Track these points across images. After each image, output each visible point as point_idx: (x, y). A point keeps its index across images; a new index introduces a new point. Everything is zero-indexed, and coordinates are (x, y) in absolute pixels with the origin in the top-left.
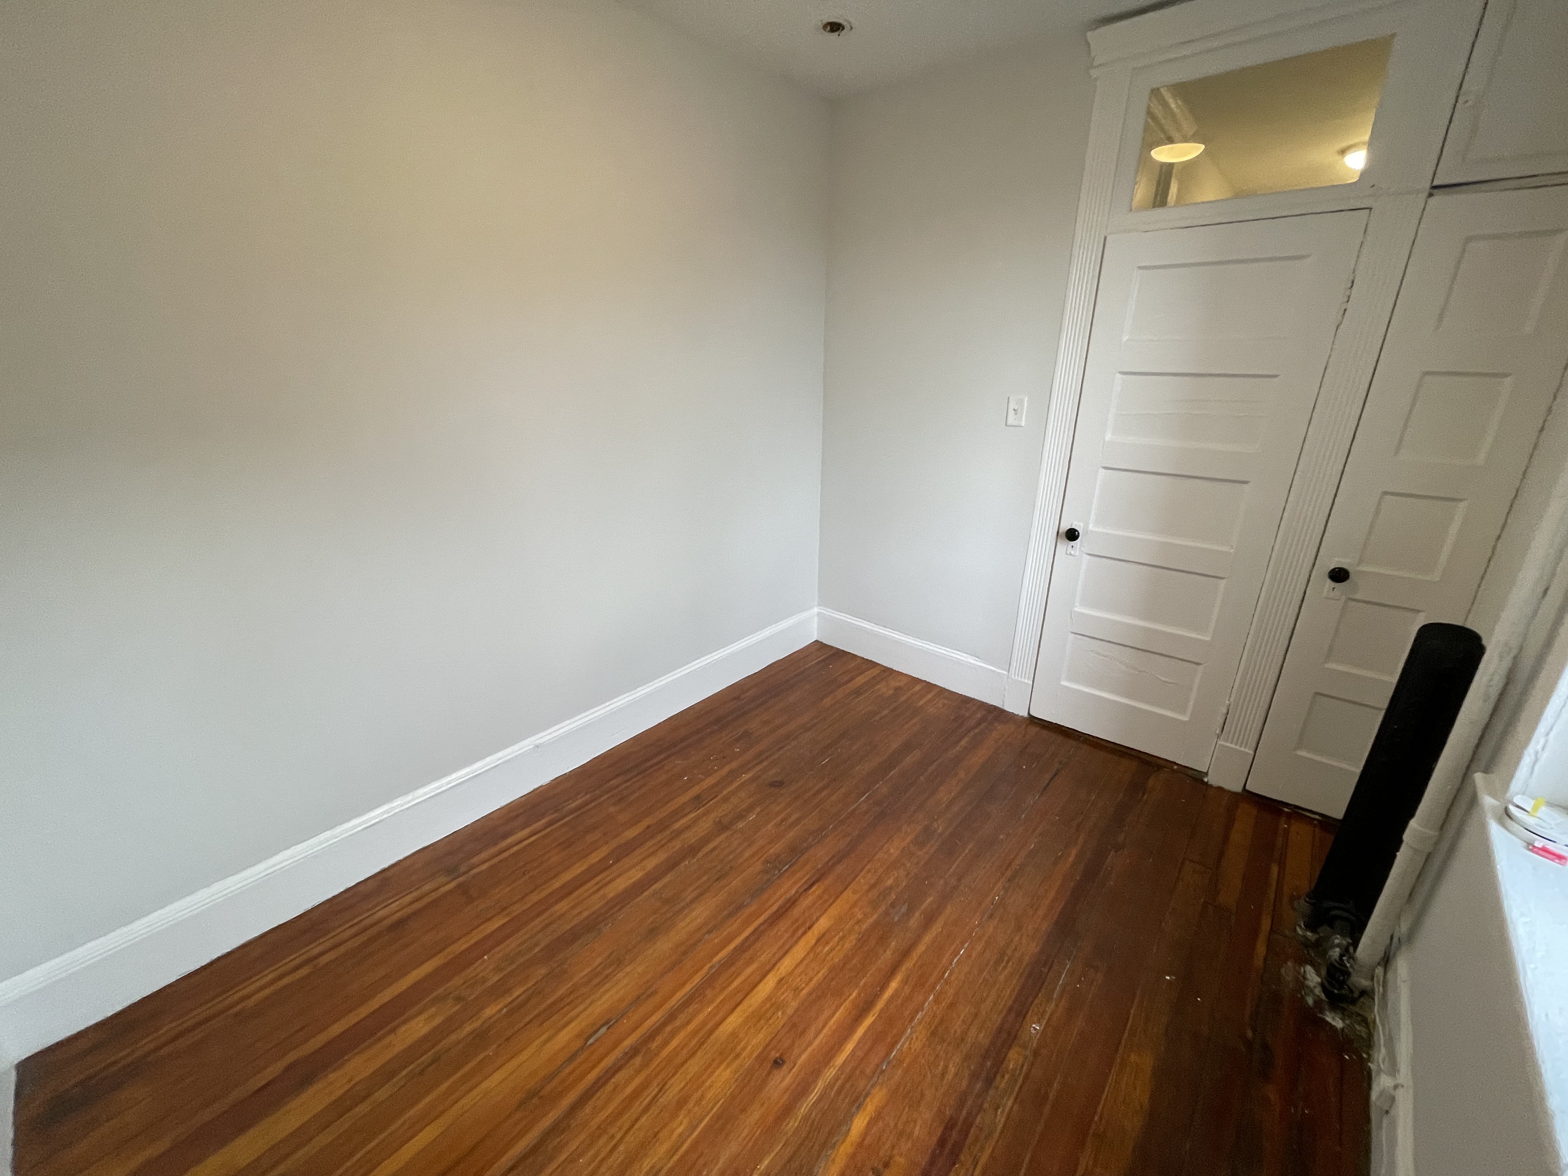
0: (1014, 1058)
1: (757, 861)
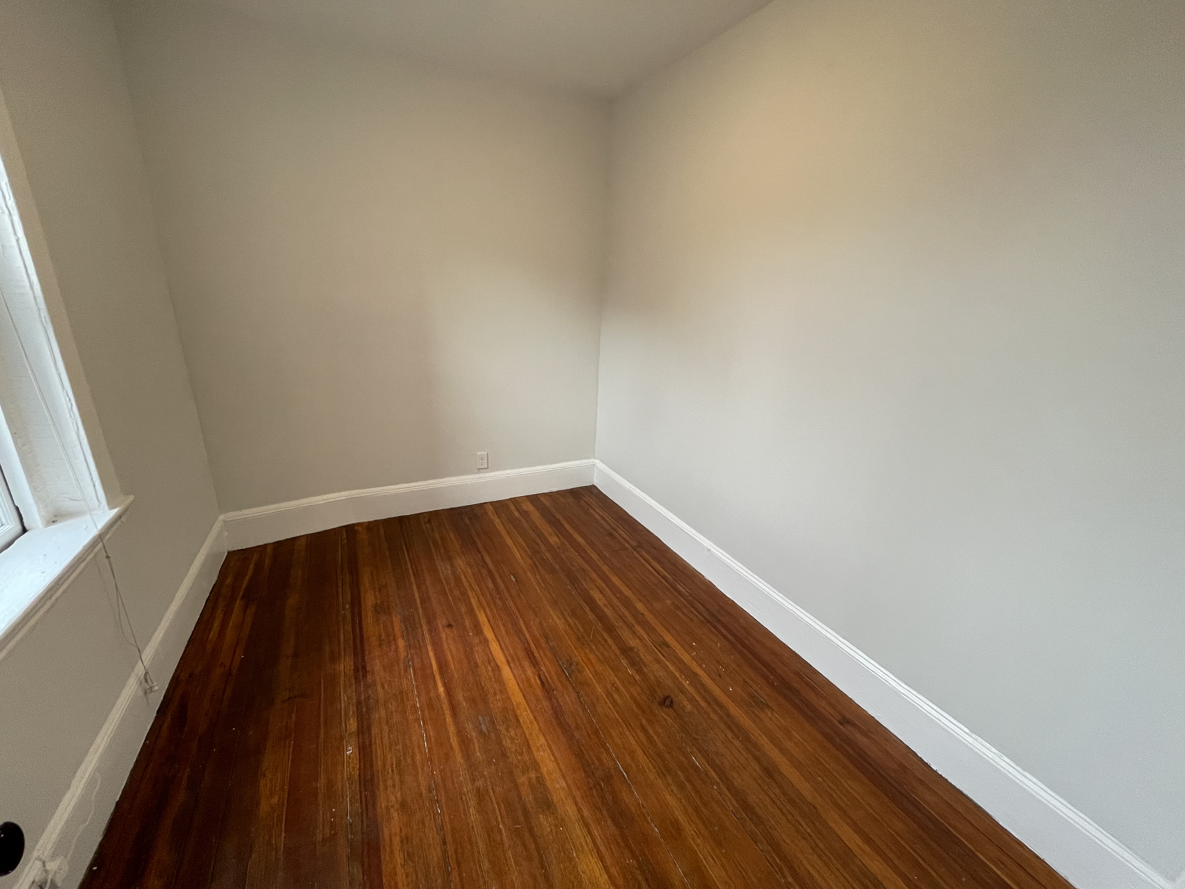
0: (353, 725)
1: (582, 659)
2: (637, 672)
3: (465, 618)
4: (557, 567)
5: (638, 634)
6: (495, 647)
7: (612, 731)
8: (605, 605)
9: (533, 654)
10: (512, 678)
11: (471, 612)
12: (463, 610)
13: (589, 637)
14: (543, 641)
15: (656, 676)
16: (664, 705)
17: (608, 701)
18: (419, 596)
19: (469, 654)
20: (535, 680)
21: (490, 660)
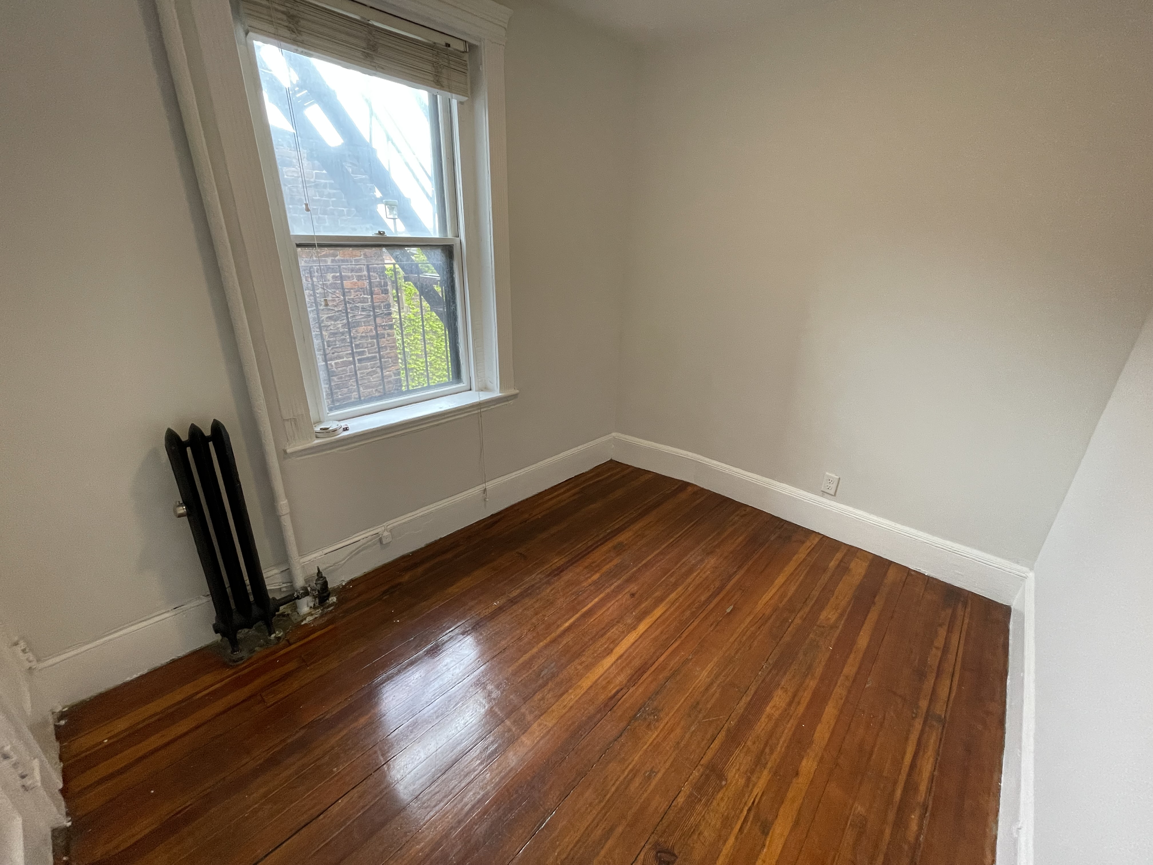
0: (516, 593)
1: (667, 722)
2: (689, 797)
3: (650, 600)
4: (787, 638)
5: (754, 779)
6: (632, 637)
7: (590, 790)
8: (769, 717)
9: (645, 672)
10: (605, 669)
11: (660, 600)
12: (657, 594)
13: (704, 718)
14: (666, 673)
15: (697, 826)
16: (659, 852)
17: (626, 773)
18: (650, 559)
19: (611, 624)
20: (613, 688)
21: (615, 642)
